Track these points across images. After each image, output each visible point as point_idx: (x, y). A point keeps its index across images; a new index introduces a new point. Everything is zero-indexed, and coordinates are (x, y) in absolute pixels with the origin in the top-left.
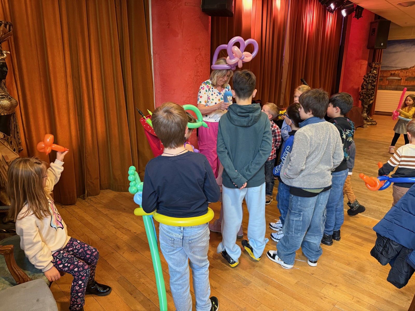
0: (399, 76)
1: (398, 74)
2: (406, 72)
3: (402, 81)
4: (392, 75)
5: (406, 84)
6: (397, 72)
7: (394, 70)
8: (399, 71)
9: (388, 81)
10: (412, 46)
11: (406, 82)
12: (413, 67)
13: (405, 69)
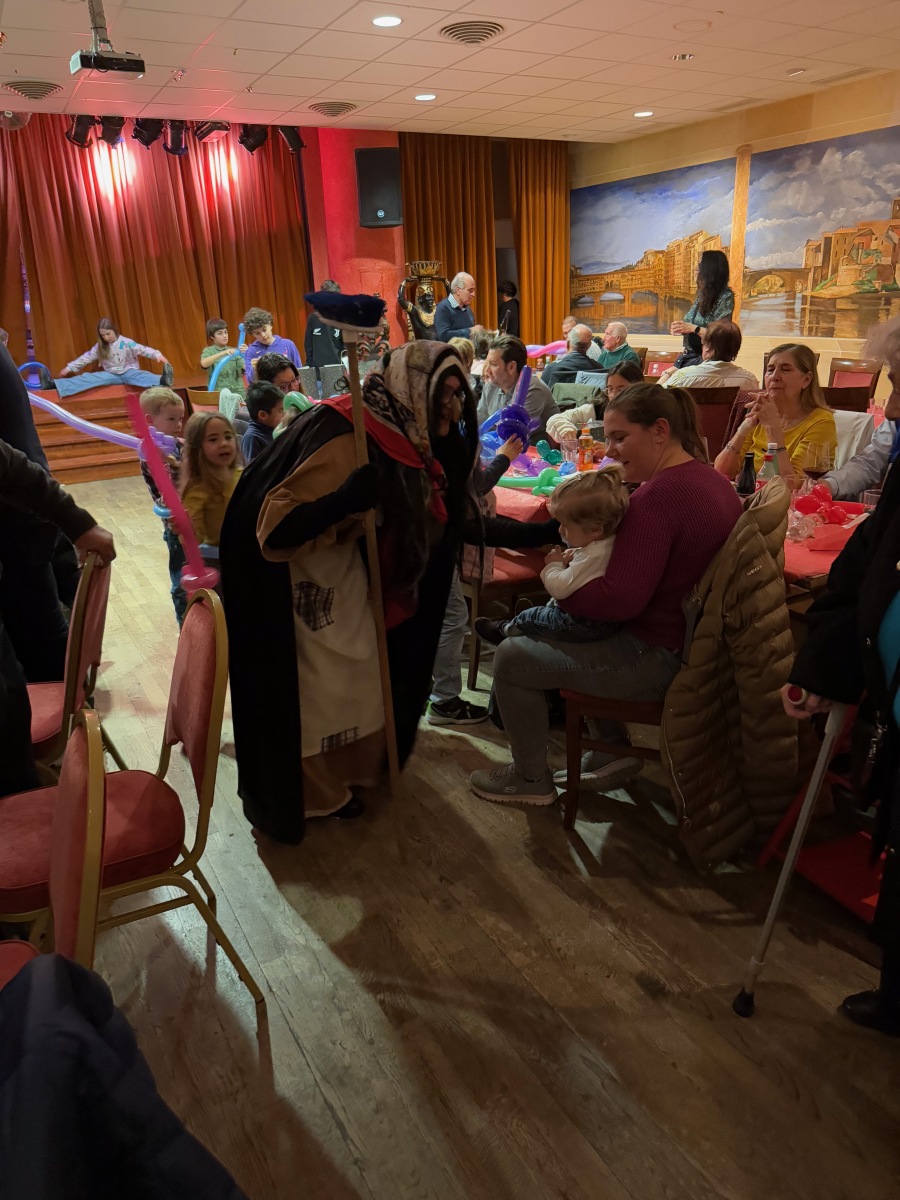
0: (619, 291)
1: (618, 283)
2: (630, 277)
3: (626, 303)
4: (609, 287)
5: (632, 315)
6: (615, 279)
7: (610, 273)
8: (620, 275)
11: (634, 306)
12: (642, 262)
13: (629, 268)
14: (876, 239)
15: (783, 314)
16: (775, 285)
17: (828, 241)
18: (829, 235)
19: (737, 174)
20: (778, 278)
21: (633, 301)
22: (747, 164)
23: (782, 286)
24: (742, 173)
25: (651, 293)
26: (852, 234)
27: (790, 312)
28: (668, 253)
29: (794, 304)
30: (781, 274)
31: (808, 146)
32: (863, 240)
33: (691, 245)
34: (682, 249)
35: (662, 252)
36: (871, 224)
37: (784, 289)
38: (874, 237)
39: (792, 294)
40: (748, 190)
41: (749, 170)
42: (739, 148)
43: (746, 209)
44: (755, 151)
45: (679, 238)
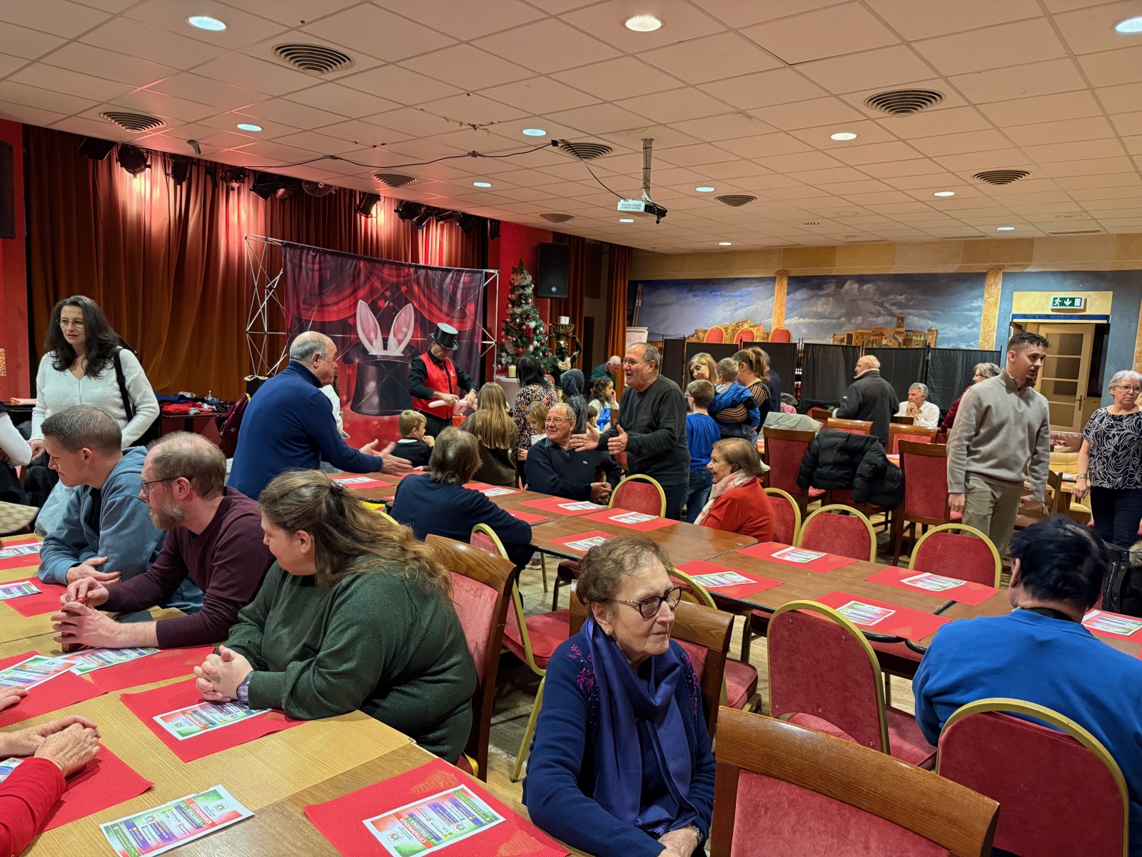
10: (688, 293)
12: (693, 336)
14: (886, 338)
17: (850, 336)
18: (851, 332)
19: (776, 287)
22: (785, 282)
24: (781, 288)
26: (868, 333)
31: (834, 277)
32: (877, 338)
33: (737, 328)
34: (729, 331)
36: (882, 329)
38: (884, 337)
40: (785, 298)
41: (786, 286)
42: (779, 271)
43: (784, 310)
44: (791, 275)
45: (727, 323)
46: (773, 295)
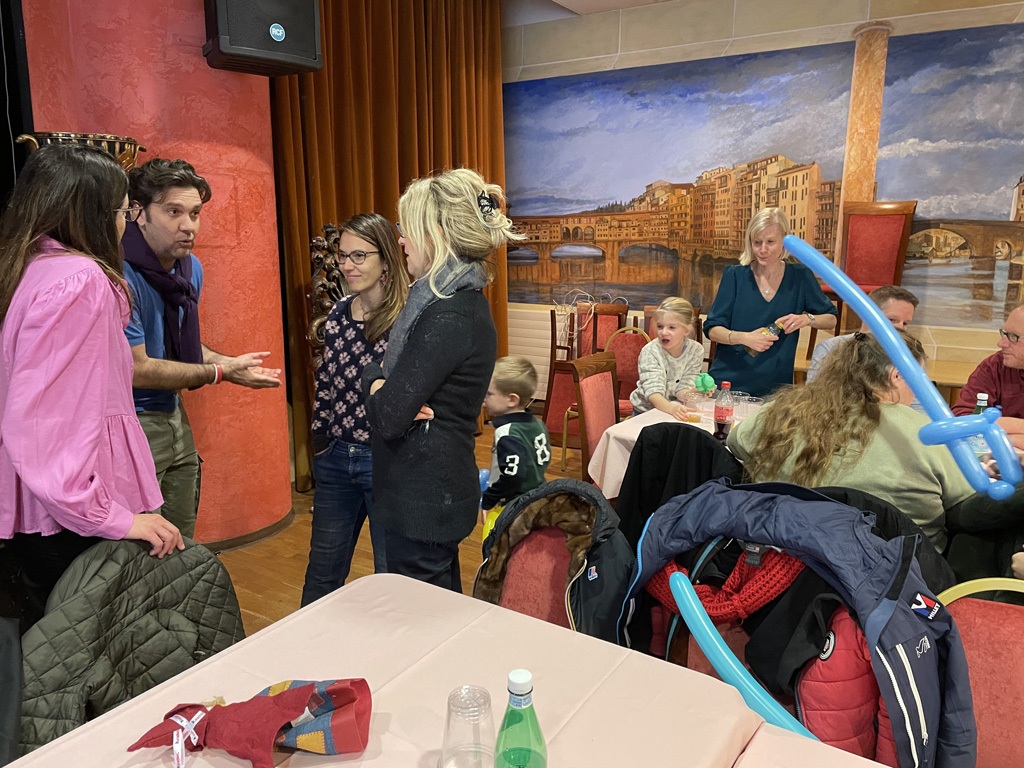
0: (594, 243)
1: (590, 231)
2: (615, 224)
3: (608, 263)
4: (570, 236)
5: (623, 280)
6: (583, 224)
7: (573, 216)
8: (593, 220)
9: (557, 266)
11: (624, 267)
12: (641, 200)
13: (614, 209)
15: (967, 292)
16: (946, 244)
19: (855, 68)
20: (951, 235)
21: (622, 260)
23: (962, 247)
25: (661, 248)
27: (983, 290)
28: (700, 189)
29: (992, 276)
30: (961, 228)
33: (750, 177)
34: (731, 184)
35: (687, 187)
37: (967, 253)
39: (987, 261)
40: (882, 93)
41: (883, 63)
42: (862, 27)
43: (876, 123)
44: (896, 33)
45: (725, 166)
46: (848, 88)
